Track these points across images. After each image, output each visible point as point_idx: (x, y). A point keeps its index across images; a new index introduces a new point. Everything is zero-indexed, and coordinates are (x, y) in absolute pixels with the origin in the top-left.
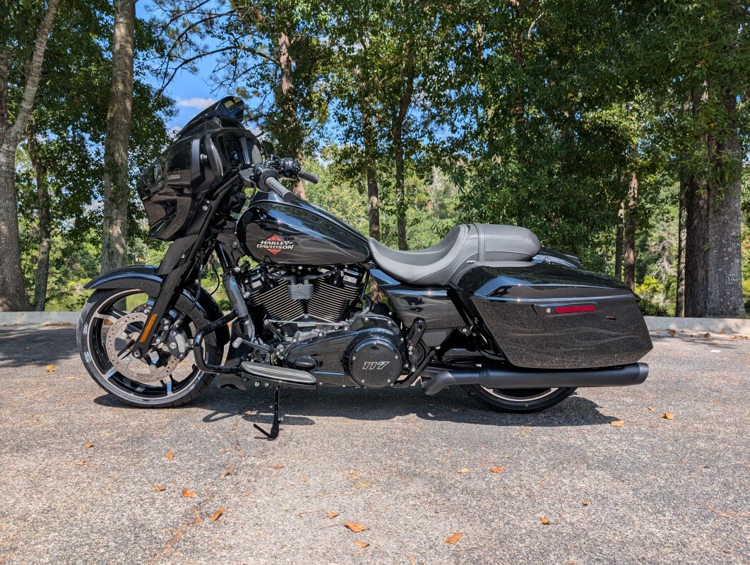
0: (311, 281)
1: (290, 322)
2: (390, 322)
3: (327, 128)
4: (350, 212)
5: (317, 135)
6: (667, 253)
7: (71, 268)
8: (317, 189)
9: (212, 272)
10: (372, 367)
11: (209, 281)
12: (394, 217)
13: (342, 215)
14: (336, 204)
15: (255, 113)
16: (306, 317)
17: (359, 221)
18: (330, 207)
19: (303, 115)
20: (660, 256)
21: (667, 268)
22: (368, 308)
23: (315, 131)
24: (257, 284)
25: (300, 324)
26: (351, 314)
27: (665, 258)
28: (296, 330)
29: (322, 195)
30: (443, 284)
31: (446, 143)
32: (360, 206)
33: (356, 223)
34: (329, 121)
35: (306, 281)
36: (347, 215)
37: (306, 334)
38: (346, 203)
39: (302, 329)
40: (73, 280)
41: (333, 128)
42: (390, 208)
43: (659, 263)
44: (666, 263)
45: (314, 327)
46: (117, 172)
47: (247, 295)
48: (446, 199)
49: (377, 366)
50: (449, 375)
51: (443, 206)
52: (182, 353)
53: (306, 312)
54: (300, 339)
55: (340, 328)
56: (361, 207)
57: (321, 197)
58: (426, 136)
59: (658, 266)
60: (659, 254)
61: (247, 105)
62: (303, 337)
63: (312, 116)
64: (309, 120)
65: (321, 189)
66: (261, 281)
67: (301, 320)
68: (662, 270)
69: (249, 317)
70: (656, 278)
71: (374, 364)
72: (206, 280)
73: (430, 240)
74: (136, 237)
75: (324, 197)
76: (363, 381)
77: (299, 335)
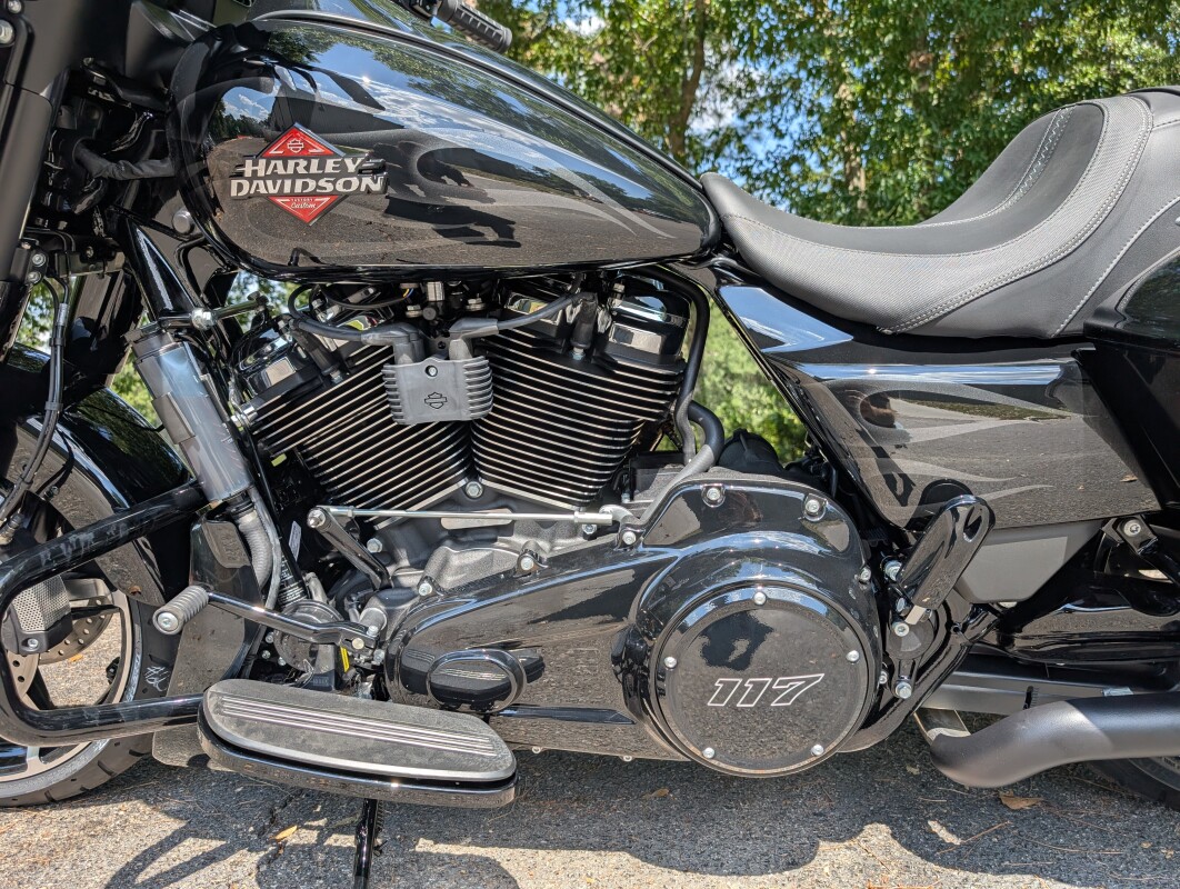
0: (477, 346)
1: (413, 512)
2: (813, 505)
10: (749, 699)
16: (474, 490)
22: (707, 453)
24: (278, 372)
25: (452, 520)
26: (641, 475)
28: (439, 543)
30: (1055, 330)
35: (458, 346)
37: (475, 556)
39: (460, 537)
45: (506, 529)
47: (244, 416)
49: (773, 693)
50: (1076, 718)
52: (36, 636)
53: (473, 474)
54: (449, 581)
55: (602, 530)
62: (461, 568)
66: (294, 358)
67: (452, 503)
69: (255, 497)
71: (758, 686)
76: (709, 752)
77: (445, 563)
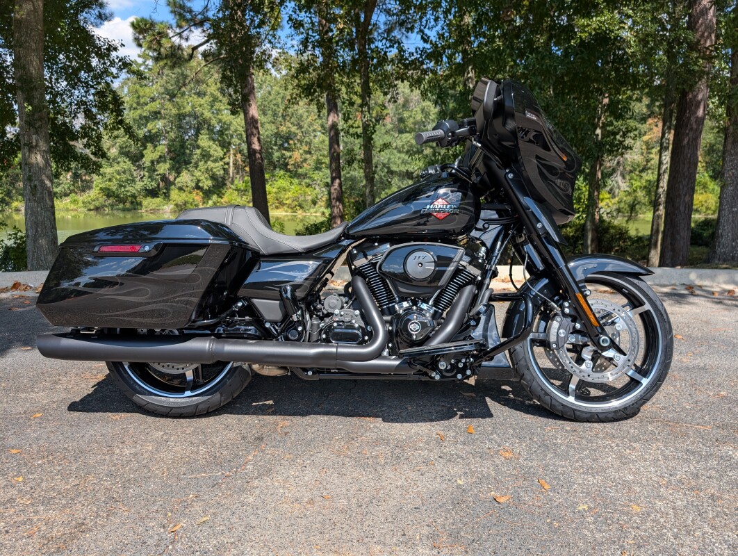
3: (280, 37)
4: (306, 126)
5: (268, 45)
6: (621, 167)
7: (14, 187)
8: (271, 101)
9: (164, 191)
11: (162, 200)
12: (360, 141)
13: (298, 129)
14: (291, 118)
15: (199, 17)
17: (315, 136)
18: (285, 121)
19: (252, 21)
20: (614, 171)
21: (620, 183)
23: (267, 41)
27: (619, 173)
29: (275, 108)
31: (415, 54)
32: (315, 120)
33: (312, 138)
34: (282, 28)
36: (303, 130)
38: (301, 116)
40: (17, 200)
41: (287, 37)
42: (355, 130)
43: (612, 178)
44: (619, 179)
46: (32, 89)
48: (405, 112)
51: (401, 120)
56: (317, 121)
57: (275, 110)
58: (396, 46)
59: (612, 181)
60: (613, 169)
61: (190, 8)
63: (262, 23)
64: (259, 26)
65: (274, 102)
68: (616, 185)
70: (609, 193)
72: (159, 199)
73: (388, 156)
74: (71, 161)
75: (278, 110)
